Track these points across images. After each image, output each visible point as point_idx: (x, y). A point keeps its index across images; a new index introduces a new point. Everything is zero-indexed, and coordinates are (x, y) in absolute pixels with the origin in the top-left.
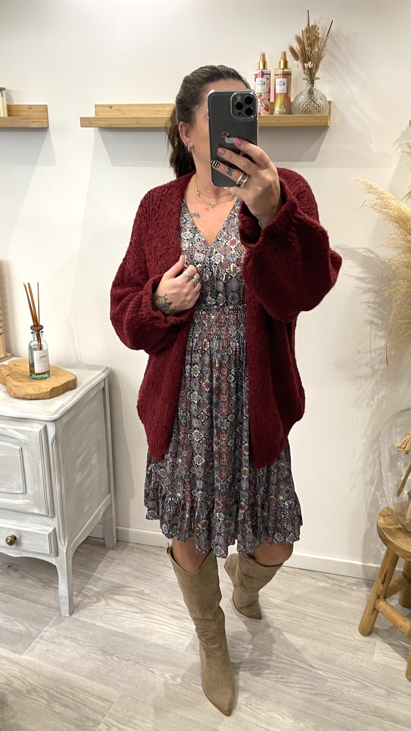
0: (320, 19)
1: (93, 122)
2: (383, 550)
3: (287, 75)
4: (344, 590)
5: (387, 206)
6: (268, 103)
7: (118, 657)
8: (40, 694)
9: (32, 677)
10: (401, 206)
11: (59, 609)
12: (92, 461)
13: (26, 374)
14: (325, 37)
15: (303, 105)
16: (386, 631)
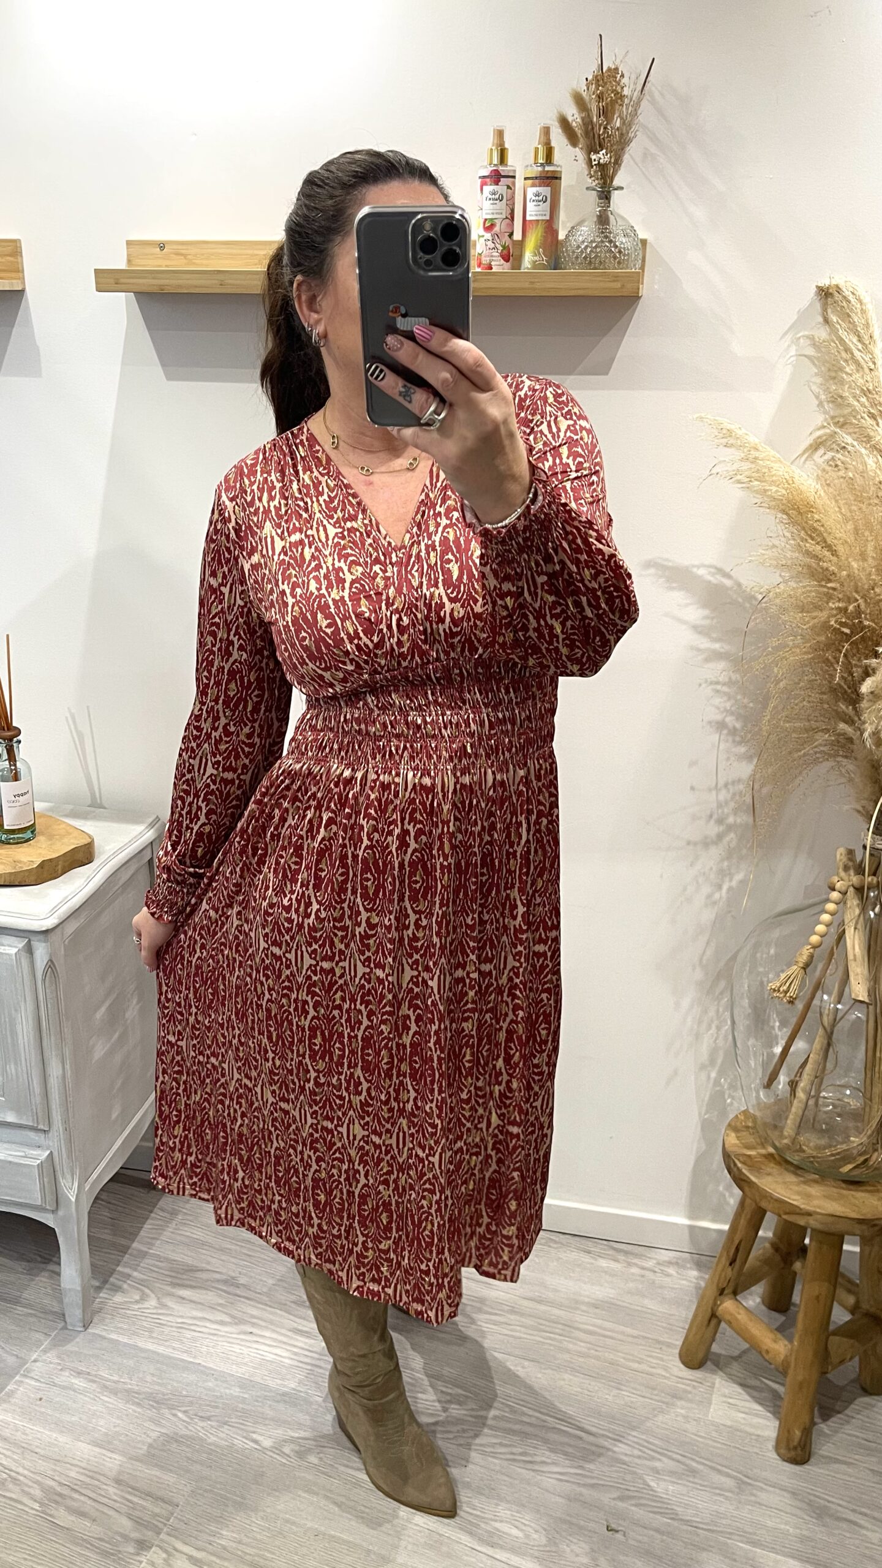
0: (627, 53)
1: (122, 281)
2: (733, 1197)
3: (550, 179)
4: (650, 1275)
5: (763, 475)
6: (508, 242)
7: (185, 1412)
8: (26, 1489)
10: (794, 476)
11: (62, 1316)
12: (129, 1015)
14: (636, 94)
15: (587, 247)
16: (736, 1358)
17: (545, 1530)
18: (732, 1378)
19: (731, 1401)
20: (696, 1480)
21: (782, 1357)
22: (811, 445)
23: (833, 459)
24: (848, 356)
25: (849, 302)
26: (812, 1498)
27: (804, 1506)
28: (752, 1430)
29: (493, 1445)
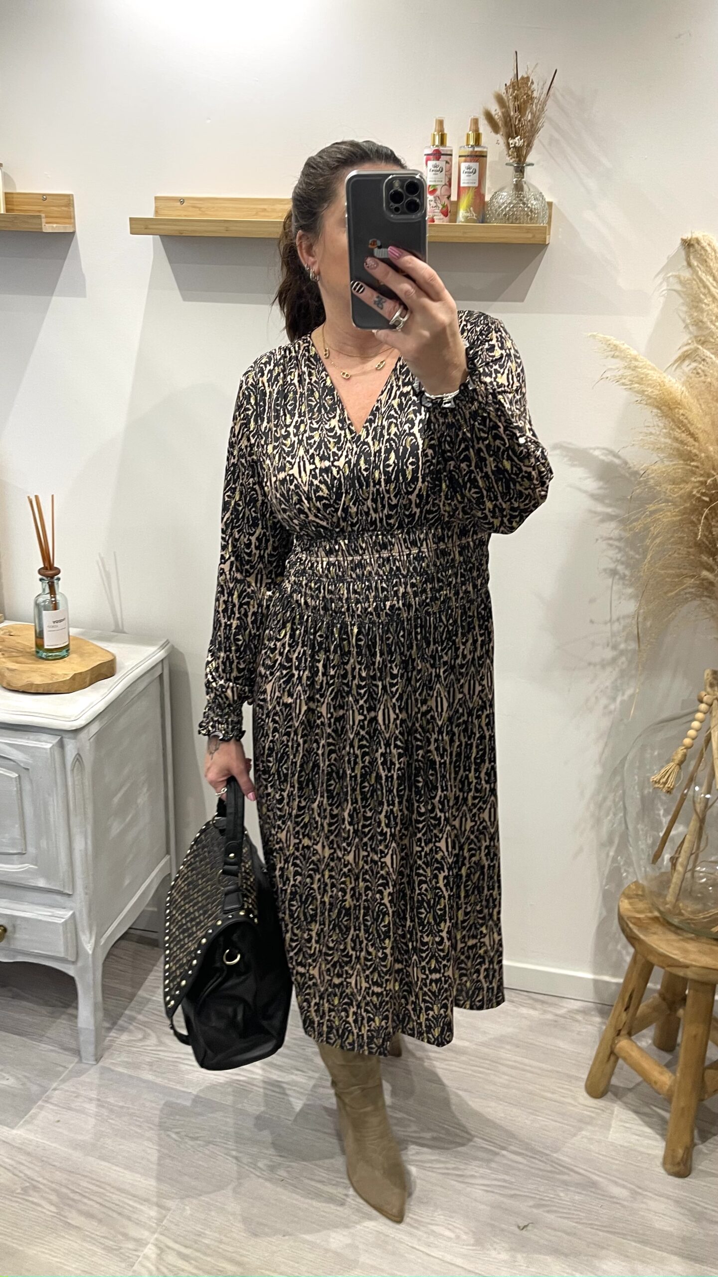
0: (536, 66)
1: (151, 227)
2: (628, 954)
3: (479, 157)
4: (562, 1020)
5: (642, 379)
6: (447, 202)
7: (177, 1133)
8: (45, 1196)
9: (32, 1166)
10: (665, 380)
12: (140, 801)
13: (28, 650)
14: (543, 96)
15: (505, 208)
16: (630, 1090)
17: (473, 1231)
18: (627, 1105)
19: (627, 1125)
20: (599, 1191)
21: (667, 1087)
22: (680, 358)
23: (695, 369)
24: (706, 291)
25: (706, 251)
26: (691, 1205)
27: (686, 1212)
28: (642, 1149)
29: (431, 1161)
